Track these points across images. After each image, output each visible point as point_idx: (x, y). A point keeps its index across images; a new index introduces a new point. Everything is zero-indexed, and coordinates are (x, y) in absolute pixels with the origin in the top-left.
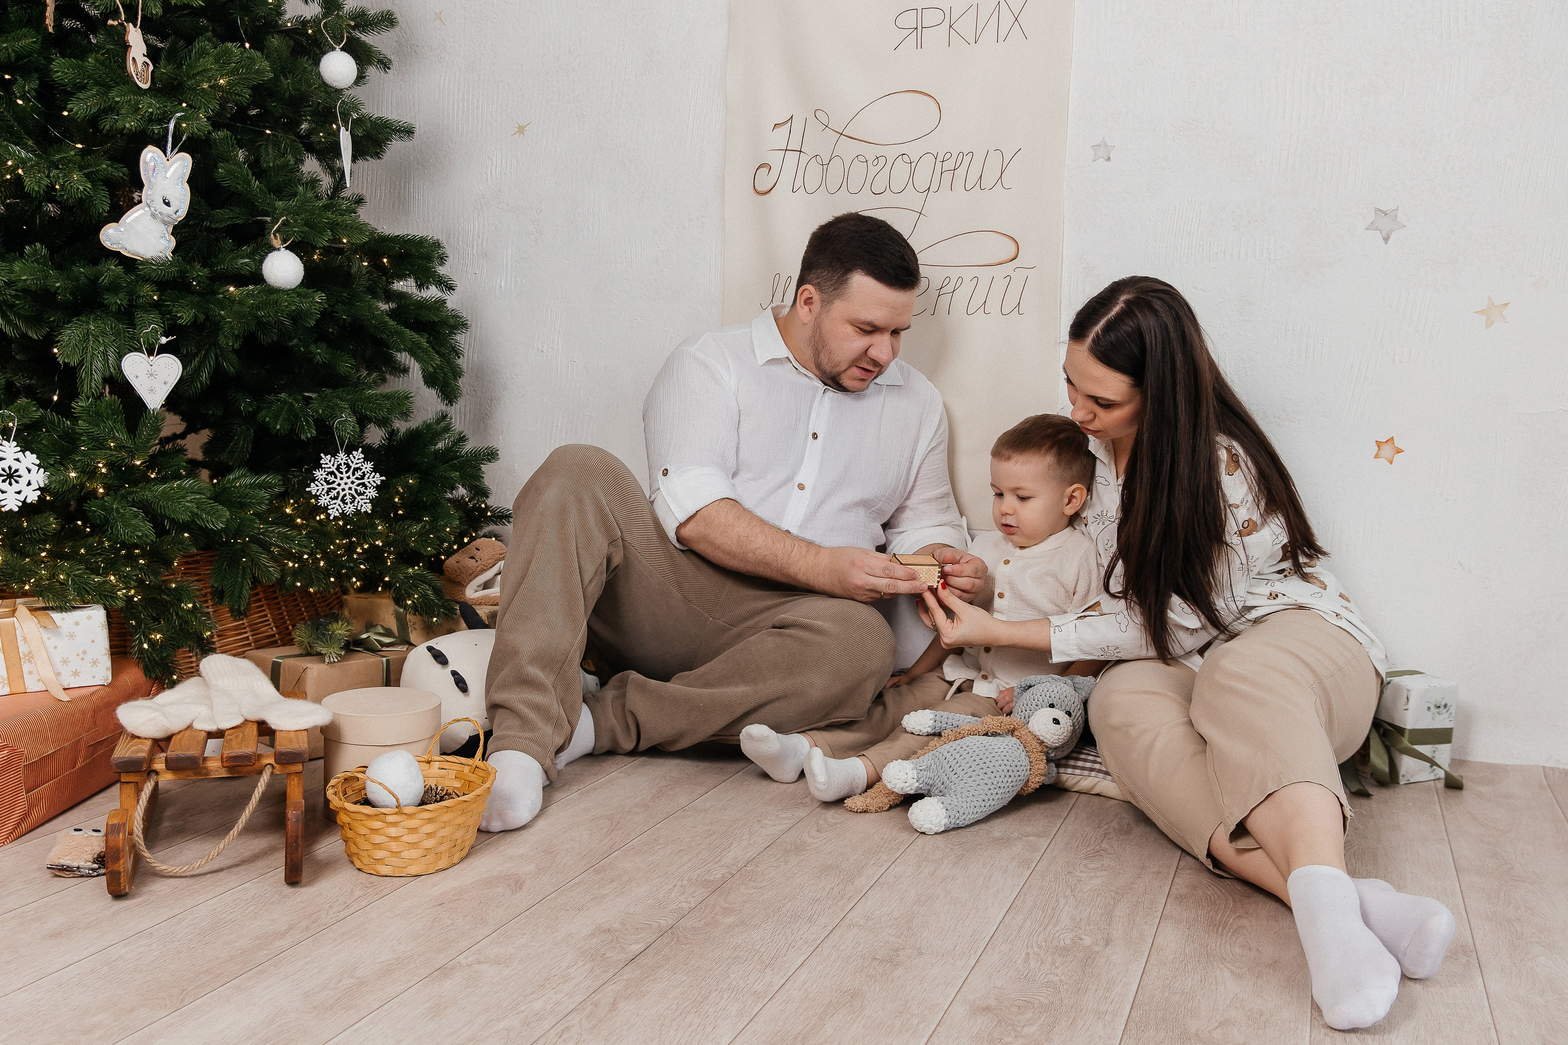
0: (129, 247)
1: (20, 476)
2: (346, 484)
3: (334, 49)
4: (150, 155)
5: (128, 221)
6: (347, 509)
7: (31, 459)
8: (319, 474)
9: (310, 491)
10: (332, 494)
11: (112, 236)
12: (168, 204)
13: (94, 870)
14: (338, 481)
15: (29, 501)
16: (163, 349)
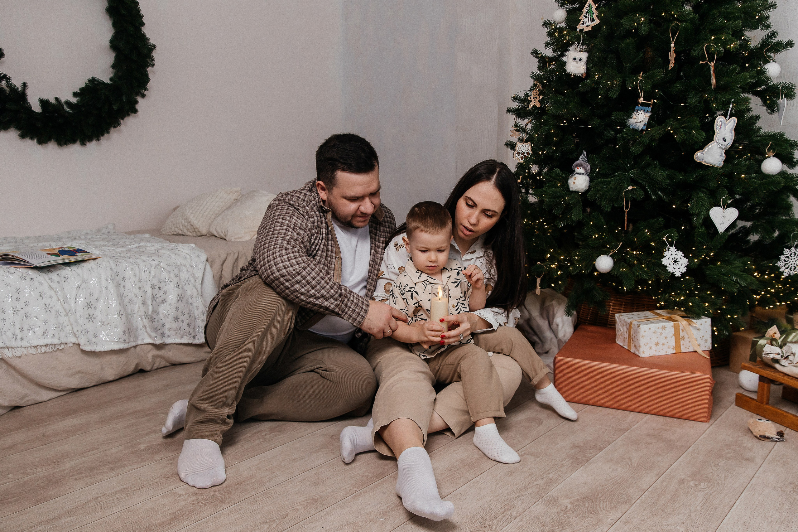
0: (706, 160)
1: (678, 261)
2: (793, 262)
3: (770, 62)
4: (720, 120)
5: (706, 150)
6: (792, 273)
7: (680, 254)
8: (782, 258)
9: (777, 265)
10: (786, 266)
11: (699, 156)
12: (725, 141)
13: (778, 439)
14: (790, 260)
15: (683, 272)
16: (729, 206)
